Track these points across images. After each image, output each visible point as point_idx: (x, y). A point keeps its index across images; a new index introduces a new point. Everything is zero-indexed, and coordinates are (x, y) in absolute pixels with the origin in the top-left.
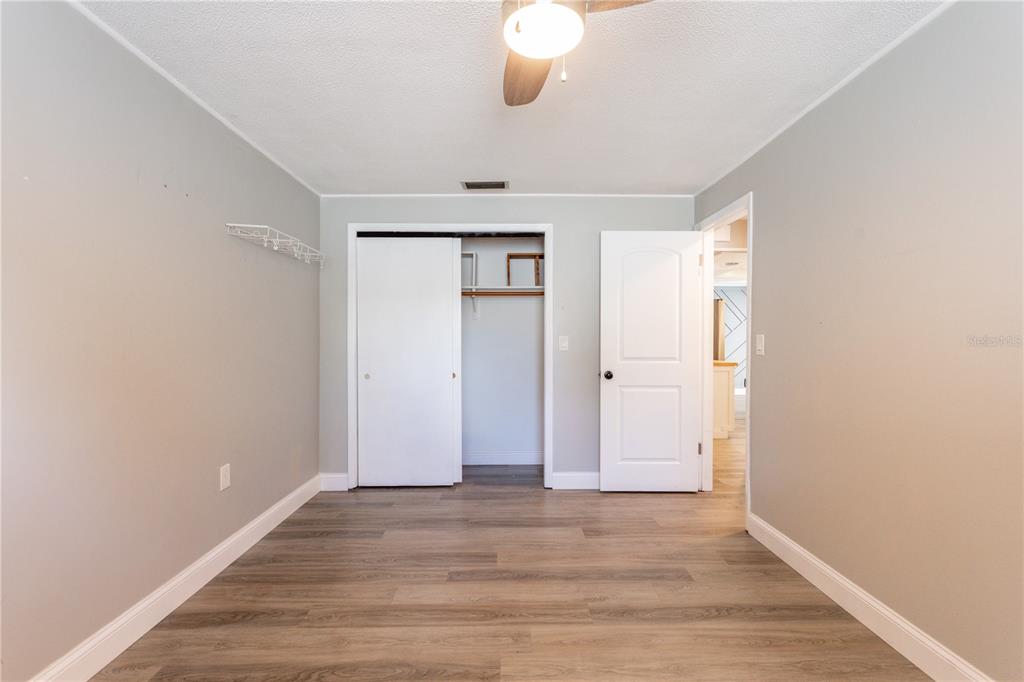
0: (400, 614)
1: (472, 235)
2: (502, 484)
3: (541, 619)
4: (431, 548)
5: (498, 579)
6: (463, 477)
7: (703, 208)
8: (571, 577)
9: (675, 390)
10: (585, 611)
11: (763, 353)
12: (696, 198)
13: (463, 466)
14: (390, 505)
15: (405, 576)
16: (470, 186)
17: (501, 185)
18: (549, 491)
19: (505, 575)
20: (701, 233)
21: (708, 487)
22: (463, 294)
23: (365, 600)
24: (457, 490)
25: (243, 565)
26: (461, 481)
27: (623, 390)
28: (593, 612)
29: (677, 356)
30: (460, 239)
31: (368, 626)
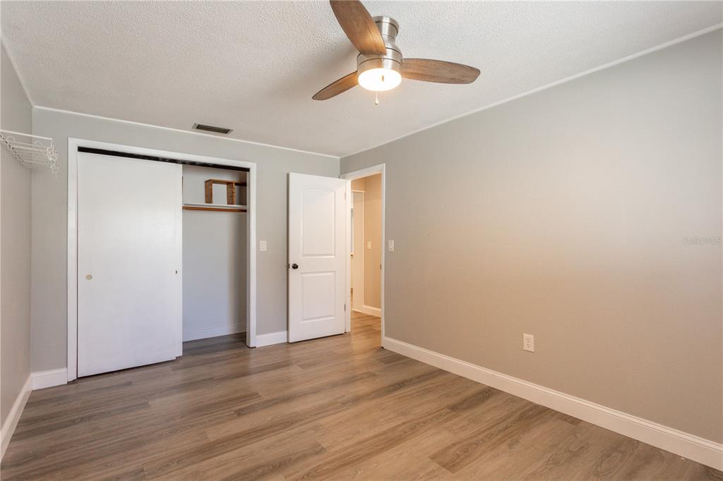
0: (225, 444)
1: (193, 164)
2: (215, 352)
3: (320, 416)
4: (203, 402)
5: (272, 405)
6: (183, 351)
7: (346, 166)
8: (316, 391)
9: (332, 274)
10: (339, 404)
11: (393, 250)
12: (341, 159)
13: (183, 343)
14: (129, 384)
15: (202, 423)
16: (200, 127)
17: (226, 131)
18: (254, 349)
19: (274, 401)
20: (344, 180)
21: (348, 330)
22: (184, 208)
23: (185, 447)
24: (181, 362)
25: (17, 465)
26: (181, 355)
27: (304, 275)
28: (344, 404)
29: (333, 253)
30: (181, 165)
31: (207, 459)
